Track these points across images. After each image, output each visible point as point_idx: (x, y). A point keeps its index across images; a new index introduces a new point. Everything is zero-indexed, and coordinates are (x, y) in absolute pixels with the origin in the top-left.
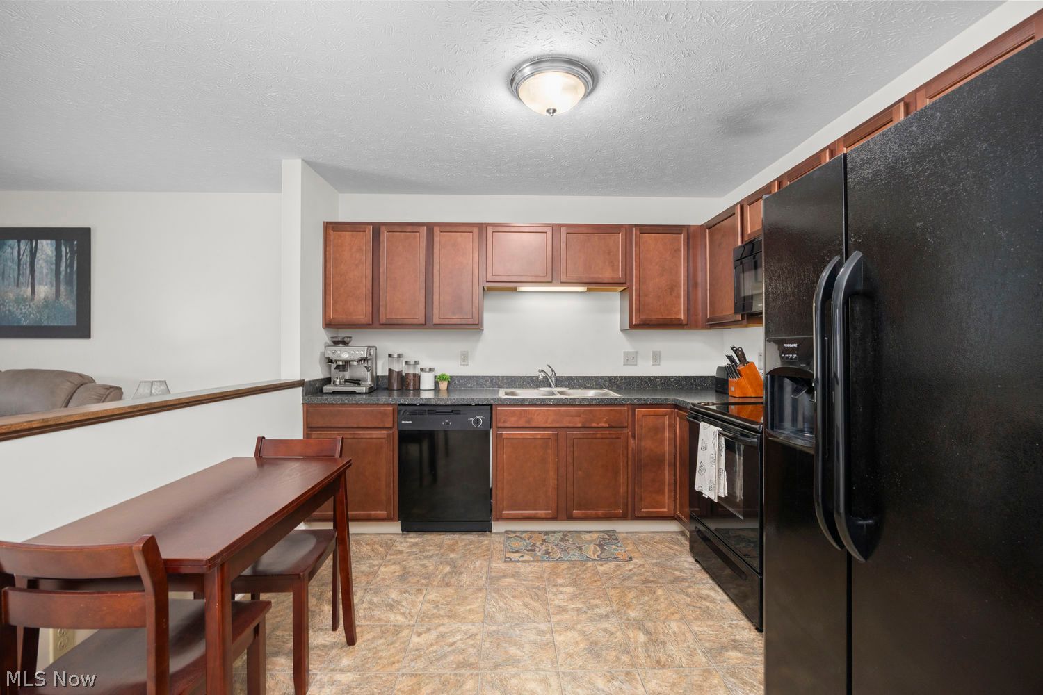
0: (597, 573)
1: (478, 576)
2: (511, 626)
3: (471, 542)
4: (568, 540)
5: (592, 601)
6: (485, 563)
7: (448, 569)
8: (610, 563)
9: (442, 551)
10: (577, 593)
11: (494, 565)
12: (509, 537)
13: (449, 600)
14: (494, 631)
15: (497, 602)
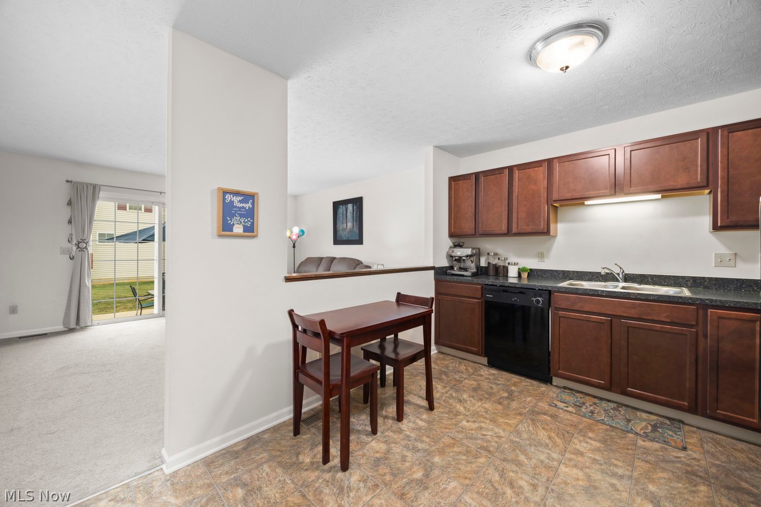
0: (635, 445)
1: (524, 406)
2: (530, 445)
3: (532, 385)
4: (620, 411)
5: (613, 460)
6: (535, 401)
7: (506, 395)
8: (655, 443)
9: (508, 383)
10: (602, 449)
11: (541, 404)
12: (564, 391)
13: (497, 412)
14: (516, 441)
15: (528, 427)
